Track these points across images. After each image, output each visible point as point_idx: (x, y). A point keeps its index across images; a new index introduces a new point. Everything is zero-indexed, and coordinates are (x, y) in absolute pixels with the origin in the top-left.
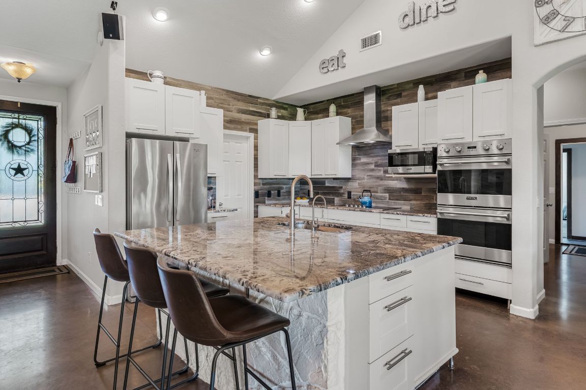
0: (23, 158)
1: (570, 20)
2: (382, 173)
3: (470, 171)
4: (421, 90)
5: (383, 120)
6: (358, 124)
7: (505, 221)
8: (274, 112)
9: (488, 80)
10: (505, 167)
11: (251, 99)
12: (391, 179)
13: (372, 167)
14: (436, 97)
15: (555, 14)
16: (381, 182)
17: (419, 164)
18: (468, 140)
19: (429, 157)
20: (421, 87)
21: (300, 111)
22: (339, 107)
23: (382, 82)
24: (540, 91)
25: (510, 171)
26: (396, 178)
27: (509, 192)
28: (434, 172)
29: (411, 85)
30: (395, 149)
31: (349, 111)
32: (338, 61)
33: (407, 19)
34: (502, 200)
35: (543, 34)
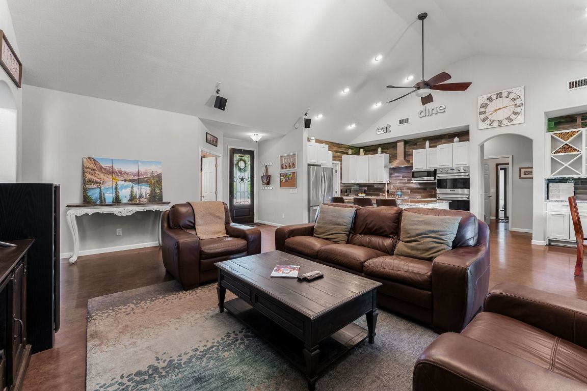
0: (243, 174)
1: (492, 121)
2: (406, 181)
3: (446, 179)
4: (427, 143)
5: (407, 155)
6: (393, 157)
7: (467, 199)
8: (350, 151)
9: (460, 141)
10: (467, 177)
11: (339, 145)
12: (413, 183)
13: (401, 178)
14: (436, 147)
15: (487, 118)
16: (406, 185)
17: (428, 176)
18: (451, 166)
19: (433, 173)
20: (428, 141)
21: (362, 150)
22: (383, 149)
23: (406, 138)
24: (482, 147)
25: (469, 179)
26: (415, 183)
27: (468, 187)
28: (435, 180)
29: (422, 140)
30: (414, 170)
31: (388, 151)
32: (387, 129)
33: (422, 114)
34: (466, 191)
35: (482, 125)
